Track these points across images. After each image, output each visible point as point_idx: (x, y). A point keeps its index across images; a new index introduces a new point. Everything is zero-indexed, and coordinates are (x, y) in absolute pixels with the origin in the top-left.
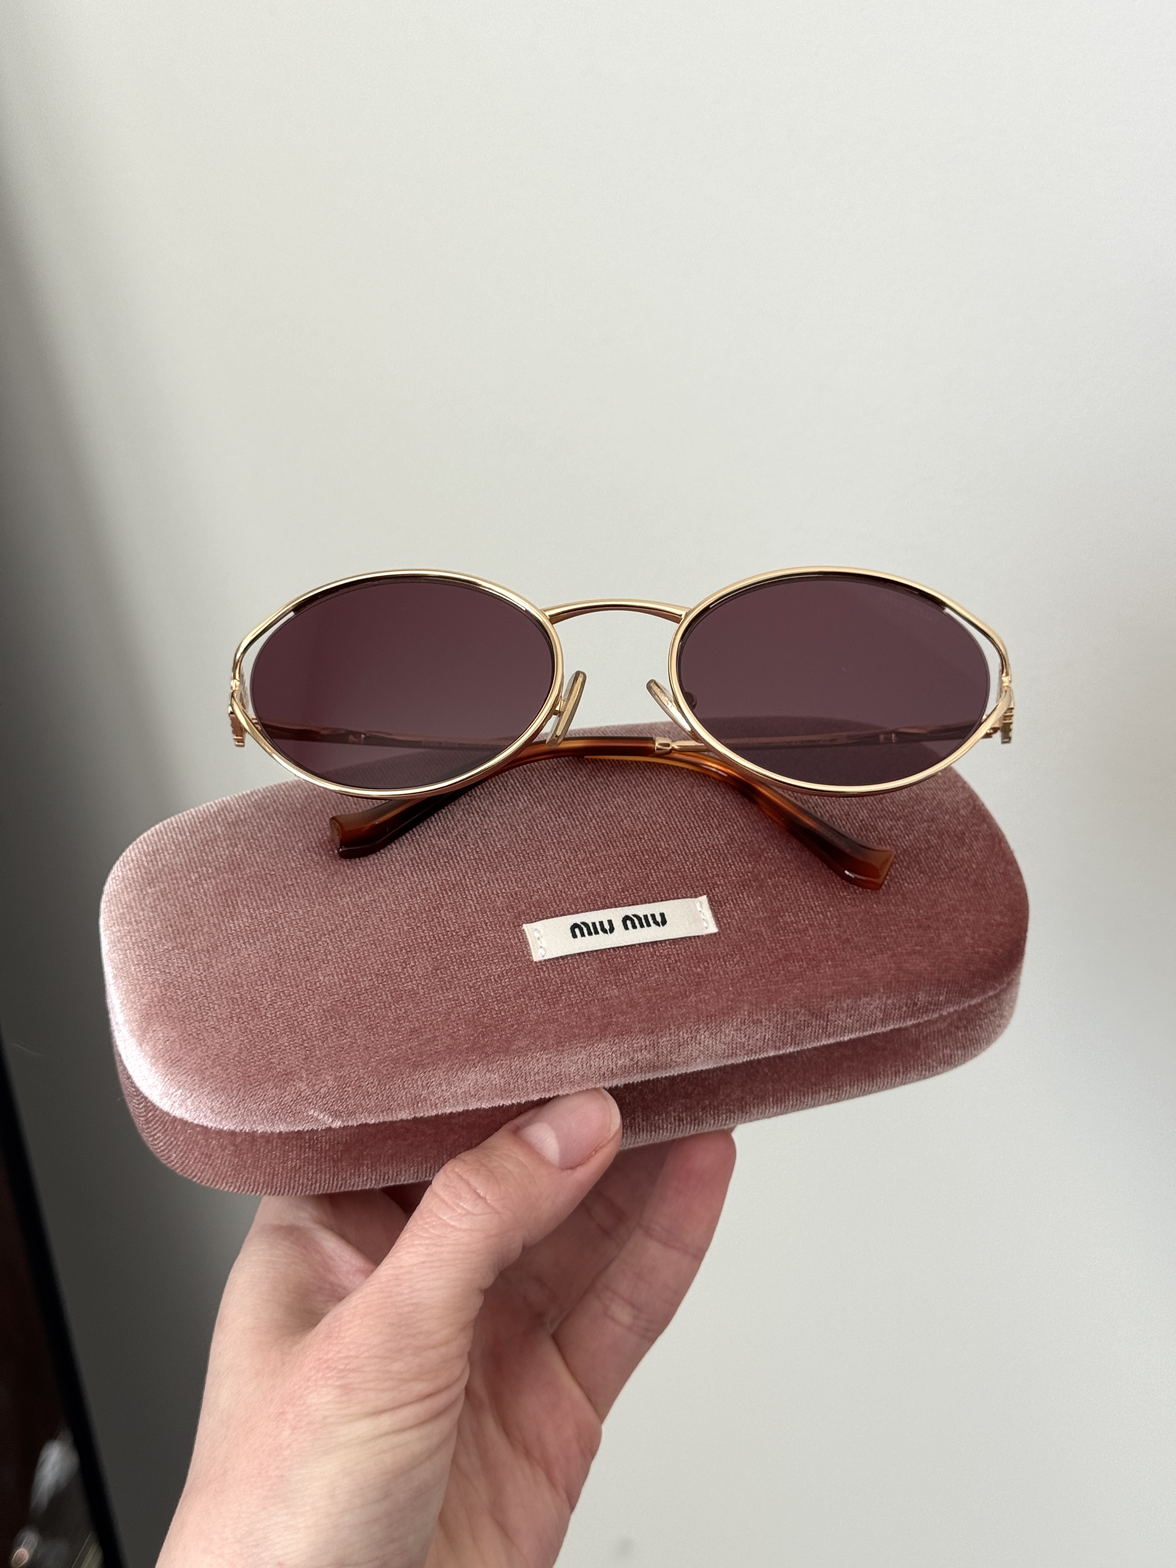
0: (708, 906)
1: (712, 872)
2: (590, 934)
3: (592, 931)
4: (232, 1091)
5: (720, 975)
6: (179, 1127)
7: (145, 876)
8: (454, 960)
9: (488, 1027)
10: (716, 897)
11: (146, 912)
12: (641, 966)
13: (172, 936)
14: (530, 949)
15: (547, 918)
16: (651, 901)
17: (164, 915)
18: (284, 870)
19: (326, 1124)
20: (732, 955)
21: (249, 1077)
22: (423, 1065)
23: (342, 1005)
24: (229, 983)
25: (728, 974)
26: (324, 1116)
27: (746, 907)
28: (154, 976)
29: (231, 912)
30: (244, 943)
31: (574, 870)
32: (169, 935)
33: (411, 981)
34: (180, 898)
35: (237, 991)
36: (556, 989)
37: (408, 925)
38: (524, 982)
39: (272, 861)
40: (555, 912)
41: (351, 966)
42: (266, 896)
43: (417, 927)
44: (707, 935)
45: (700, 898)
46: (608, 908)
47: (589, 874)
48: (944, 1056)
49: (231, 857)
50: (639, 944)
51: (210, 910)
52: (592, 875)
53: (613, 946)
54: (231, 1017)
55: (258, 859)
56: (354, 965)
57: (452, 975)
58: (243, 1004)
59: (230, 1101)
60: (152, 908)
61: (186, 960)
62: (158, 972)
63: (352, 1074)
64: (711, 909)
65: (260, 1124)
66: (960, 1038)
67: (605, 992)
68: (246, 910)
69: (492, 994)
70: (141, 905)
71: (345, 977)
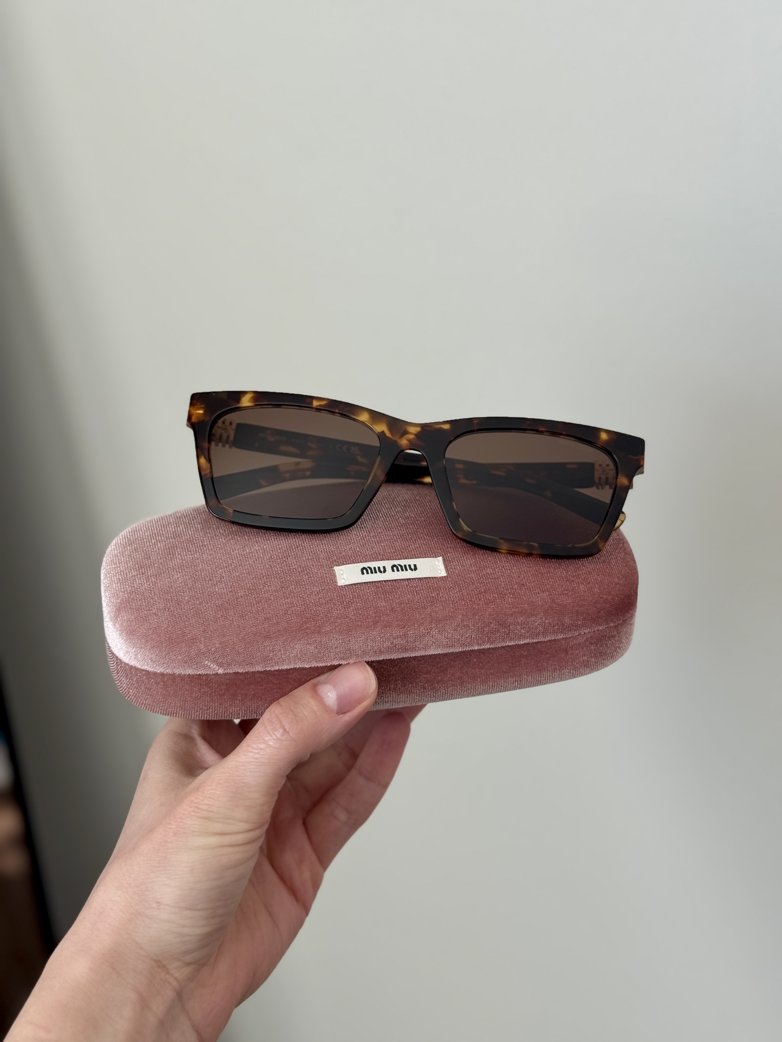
0: (442, 562)
1: (447, 546)
2: (372, 573)
3: (373, 571)
4: (162, 647)
5: (446, 598)
6: (134, 672)
7: (127, 542)
8: (293, 583)
9: (308, 619)
10: (448, 558)
11: (125, 558)
12: (400, 591)
13: (137, 569)
14: (336, 580)
15: (349, 564)
16: (410, 557)
17: (134, 559)
18: (203, 538)
19: (215, 671)
20: (453, 588)
21: (172, 640)
22: (270, 638)
23: (227, 604)
24: (166, 591)
25: (450, 598)
26: (214, 666)
27: (464, 564)
28: (125, 588)
29: (171, 557)
30: (176, 572)
31: (367, 541)
32: (136, 568)
33: (267, 593)
34: (144, 551)
35: (169, 595)
36: (350, 601)
37: (268, 565)
38: (331, 596)
39: (197, 533)
40: (353, 561)
41: (234, 584)
42: (192, 549)
43: (274, 566)
44: (440, 577)
45: (438, 558)
46: (384, 560)
47: (376, 543)
48: (583, 661)
49: (175, 532)
50: (400, 580)
51: (160, 556)
52: (377, 544)
53: (384, 580)
54: (165, 609)
55: (190, 533)
56: (236, 584)
57: (291, 591)
58: (172, 602)
59: (161, 654)
60: (128, 556)
61: (144, 580)
62: (127, 586)
63: (230, 641)
64: (444, 564)
65: (177, 669)
66: (593, 650)
67: (378, 603)
68: (180, 556)
69: (313, 601)
70: (123, 555)
71: (230, 589)
